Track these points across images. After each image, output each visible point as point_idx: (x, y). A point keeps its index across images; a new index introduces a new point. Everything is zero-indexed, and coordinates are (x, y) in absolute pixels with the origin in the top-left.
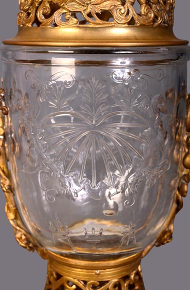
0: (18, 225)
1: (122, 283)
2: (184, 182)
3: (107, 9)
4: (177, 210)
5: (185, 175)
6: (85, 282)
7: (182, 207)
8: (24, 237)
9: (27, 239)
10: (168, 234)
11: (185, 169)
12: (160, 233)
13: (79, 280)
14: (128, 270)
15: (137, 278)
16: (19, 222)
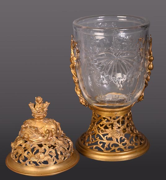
0: (81, 96)
1: (125, 117)
2: (148, 75)
3: (46, 160)
4: (145, 87)
5: (148, 72)
6: (111, 118)
7: (147, 85)
8: (84, 101)
9: (85, 102)
10: (142, 97)
11: (148, 70)
12: (139, 97)
13: (108, 117)
14: (127, 112)
15: (130, 115)
16: (81, 95)
